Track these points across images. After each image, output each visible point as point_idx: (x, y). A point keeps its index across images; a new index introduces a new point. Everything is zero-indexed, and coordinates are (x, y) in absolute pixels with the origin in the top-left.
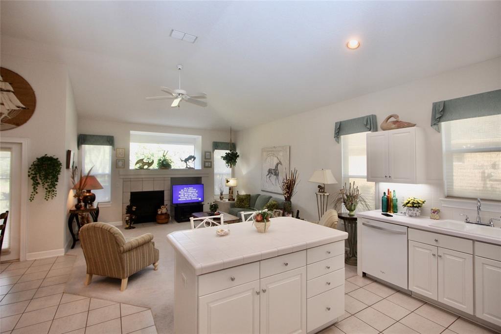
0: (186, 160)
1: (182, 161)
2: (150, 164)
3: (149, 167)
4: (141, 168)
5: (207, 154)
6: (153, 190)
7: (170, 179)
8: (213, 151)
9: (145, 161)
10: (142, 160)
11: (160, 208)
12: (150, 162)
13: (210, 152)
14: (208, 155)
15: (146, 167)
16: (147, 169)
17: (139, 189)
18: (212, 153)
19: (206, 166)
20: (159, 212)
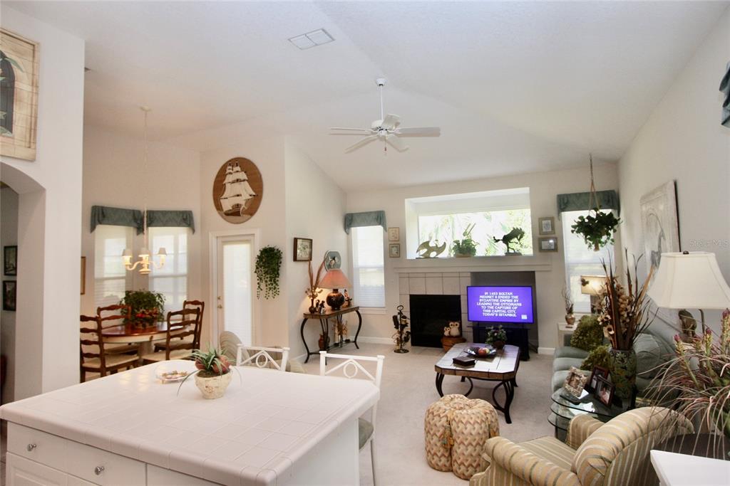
0: (507, 239)
1: (497, 241)
2: (440, 250)
3: (437, 255)
4: (426, 257)
5: (544, 222)
6: (442, 294)
7: (469, 275)
8: (559, 214)
9: (431, 244)
10: (428, 242)
11: (448, 326)
12: (439, 246)
13: (552, 219)
14: (547, 225)
15: (433, 254)
16: (434, 258)
17: (420, 291)
18: (556, 219)
19: (543, 248)
20: (446, 333)
